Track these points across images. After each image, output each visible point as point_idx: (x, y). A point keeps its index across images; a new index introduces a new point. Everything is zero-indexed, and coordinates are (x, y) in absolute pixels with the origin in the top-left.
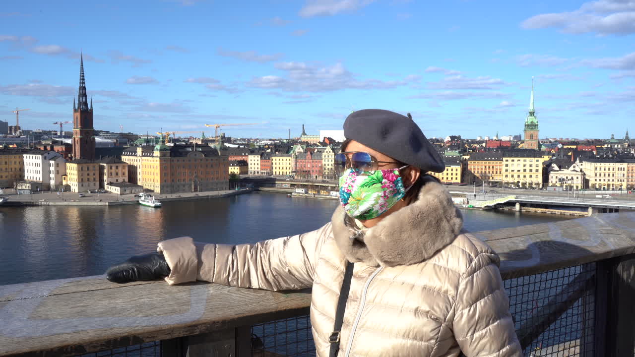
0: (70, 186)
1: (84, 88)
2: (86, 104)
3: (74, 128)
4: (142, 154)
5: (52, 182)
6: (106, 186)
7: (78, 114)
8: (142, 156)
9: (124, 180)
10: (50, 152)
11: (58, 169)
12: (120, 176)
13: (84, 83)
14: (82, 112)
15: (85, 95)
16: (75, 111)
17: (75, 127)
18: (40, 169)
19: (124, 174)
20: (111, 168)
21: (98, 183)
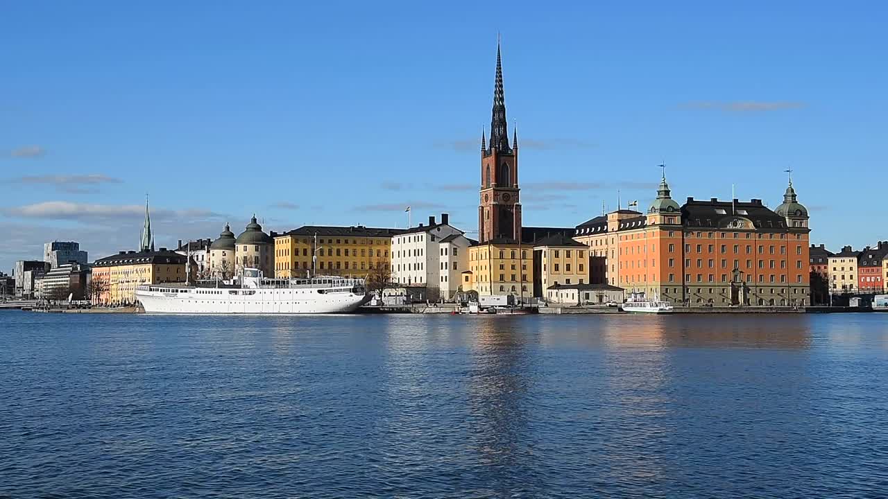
0: (476, 294)
1: (502, 109)
2: (504, 138)
3: (482, 189)
4: (619, 226)
5: (444, 287)
6: (545, 292)
7: (491, 160)
8: (620, 230)
9: (581, 281)
10: (441, 228)
11: (455, 259)
12: (575, 273)
13: (502, 99)
14: (498, 155)
15: (502, 123)
16: (486, 154)
17: (485, 186)
18: (422, 259)
19: (581, 267)
20: (557, 255)
21: (530, 287)
